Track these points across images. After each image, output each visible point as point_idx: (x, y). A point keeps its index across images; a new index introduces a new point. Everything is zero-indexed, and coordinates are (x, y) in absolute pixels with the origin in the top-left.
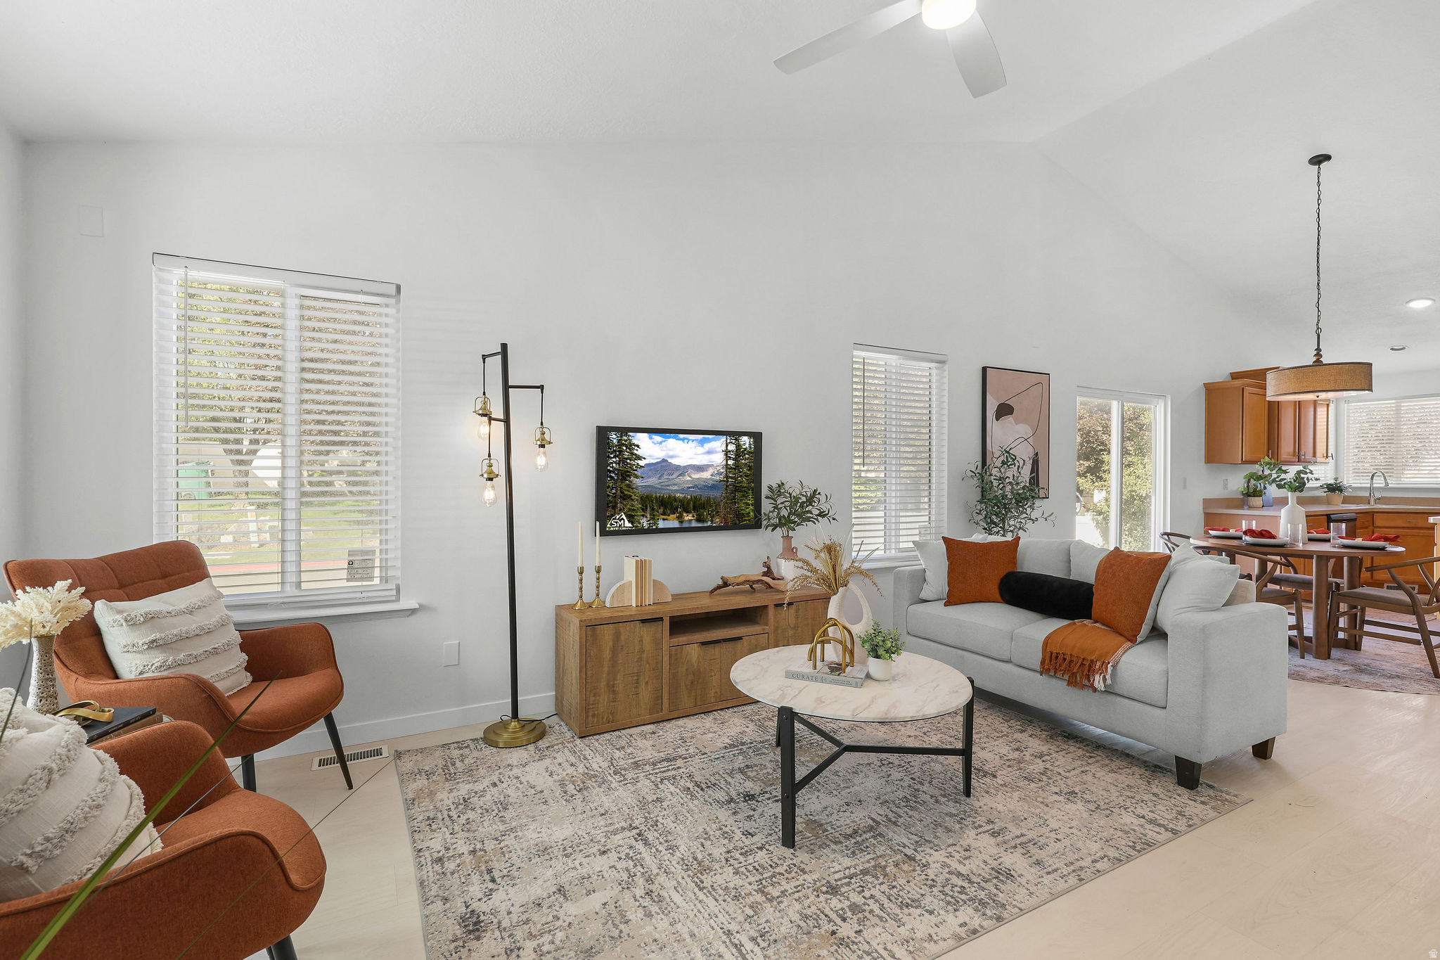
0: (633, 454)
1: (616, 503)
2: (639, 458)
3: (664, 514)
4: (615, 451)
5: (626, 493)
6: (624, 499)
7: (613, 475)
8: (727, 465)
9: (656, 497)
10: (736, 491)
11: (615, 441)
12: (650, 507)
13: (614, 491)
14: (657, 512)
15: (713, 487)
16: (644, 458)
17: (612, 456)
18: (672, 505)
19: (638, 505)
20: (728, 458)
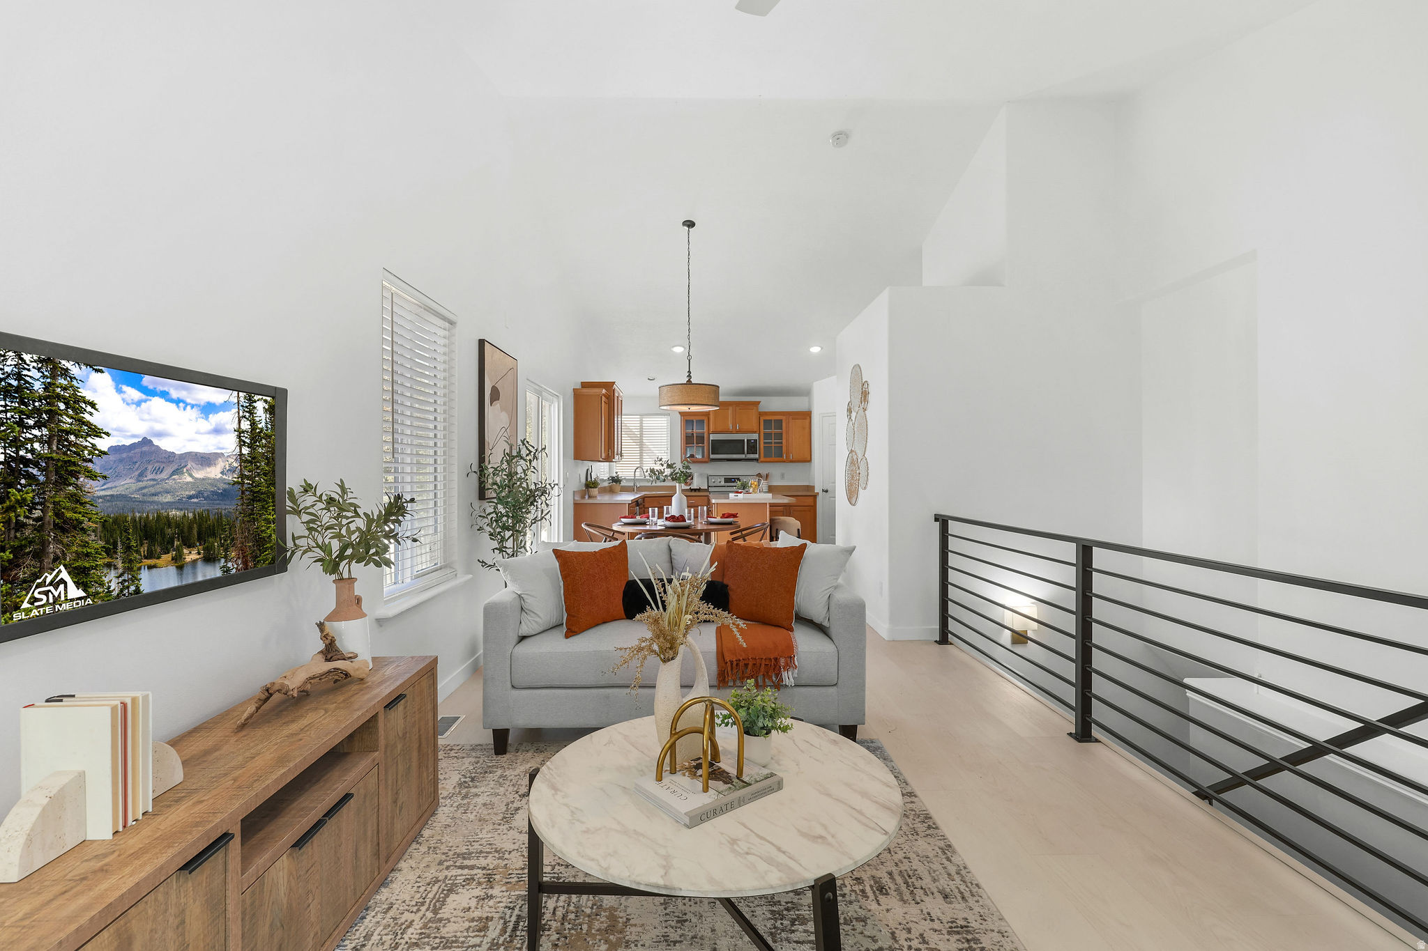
0: (82, 422)
1: (44, 544)
2: (96, 432)
3: (150, 556)
4: (38, 411)
5: (69, 515)
6: (64, 531)
7: (35, 471)
8: (241, 455)
9: (134, 520)
10: (254, 501)
11: (38, 386)
12: (123, 543)
13: (37, 513)
14: (138, 552)
15: (224, 495)
16: (108, 434)
17: (31, 422)
18: (163, 534)
19: (95, 543)
20: (242, 443)
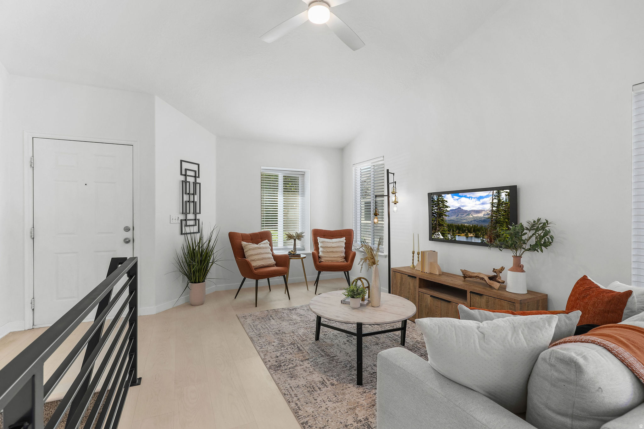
0: (444, 205)
1: (436, 228)
2: (447, 207)
3: (459, 233)
4: (436, 204)
5: (441, 223)
6: (440, 226)
7: (435, 215)
8: (492, 210)
9: (455, 225)
10: (496, 223)
11: (436, 199)
12: (452, 230)
13: (435, 222)
14: (456, 232)
15: (484, 221)
16: (450, 207)
17: (435, 206)
18: (463, 229)
19: (446, 229)
20: (493, 206)
